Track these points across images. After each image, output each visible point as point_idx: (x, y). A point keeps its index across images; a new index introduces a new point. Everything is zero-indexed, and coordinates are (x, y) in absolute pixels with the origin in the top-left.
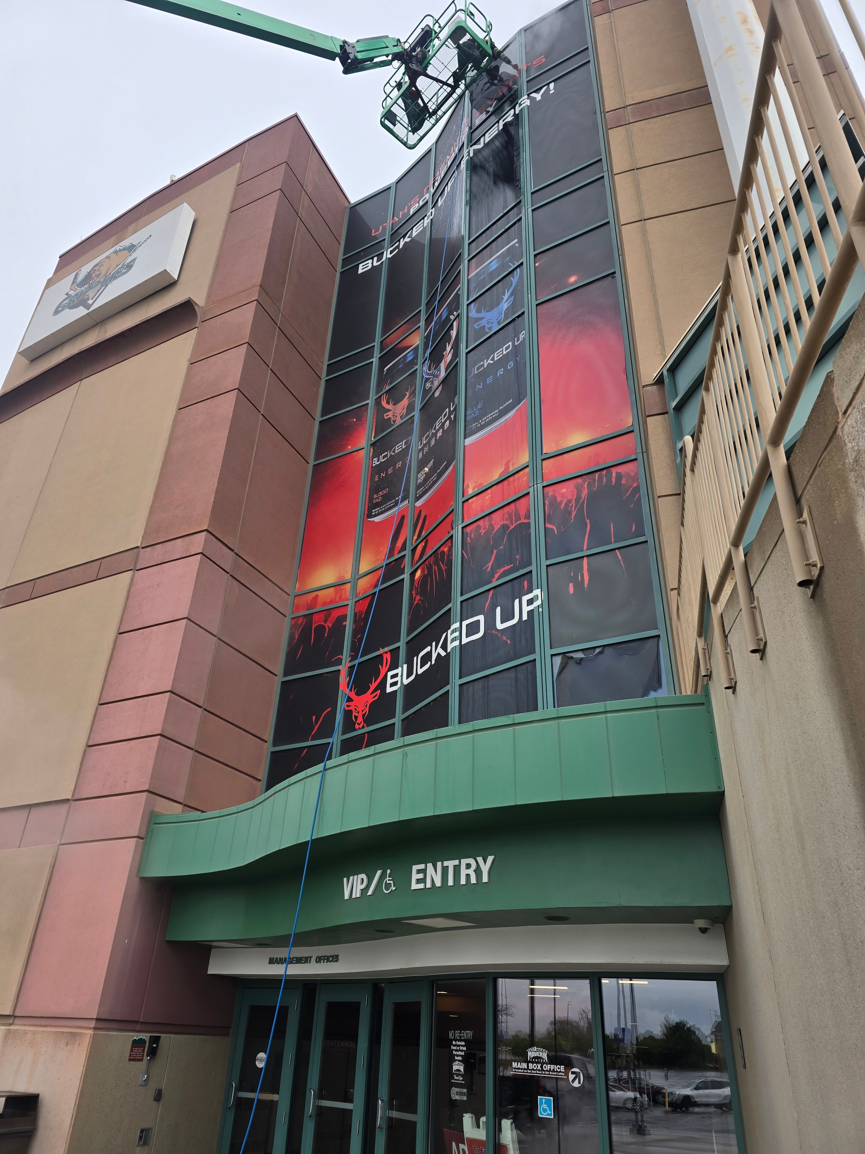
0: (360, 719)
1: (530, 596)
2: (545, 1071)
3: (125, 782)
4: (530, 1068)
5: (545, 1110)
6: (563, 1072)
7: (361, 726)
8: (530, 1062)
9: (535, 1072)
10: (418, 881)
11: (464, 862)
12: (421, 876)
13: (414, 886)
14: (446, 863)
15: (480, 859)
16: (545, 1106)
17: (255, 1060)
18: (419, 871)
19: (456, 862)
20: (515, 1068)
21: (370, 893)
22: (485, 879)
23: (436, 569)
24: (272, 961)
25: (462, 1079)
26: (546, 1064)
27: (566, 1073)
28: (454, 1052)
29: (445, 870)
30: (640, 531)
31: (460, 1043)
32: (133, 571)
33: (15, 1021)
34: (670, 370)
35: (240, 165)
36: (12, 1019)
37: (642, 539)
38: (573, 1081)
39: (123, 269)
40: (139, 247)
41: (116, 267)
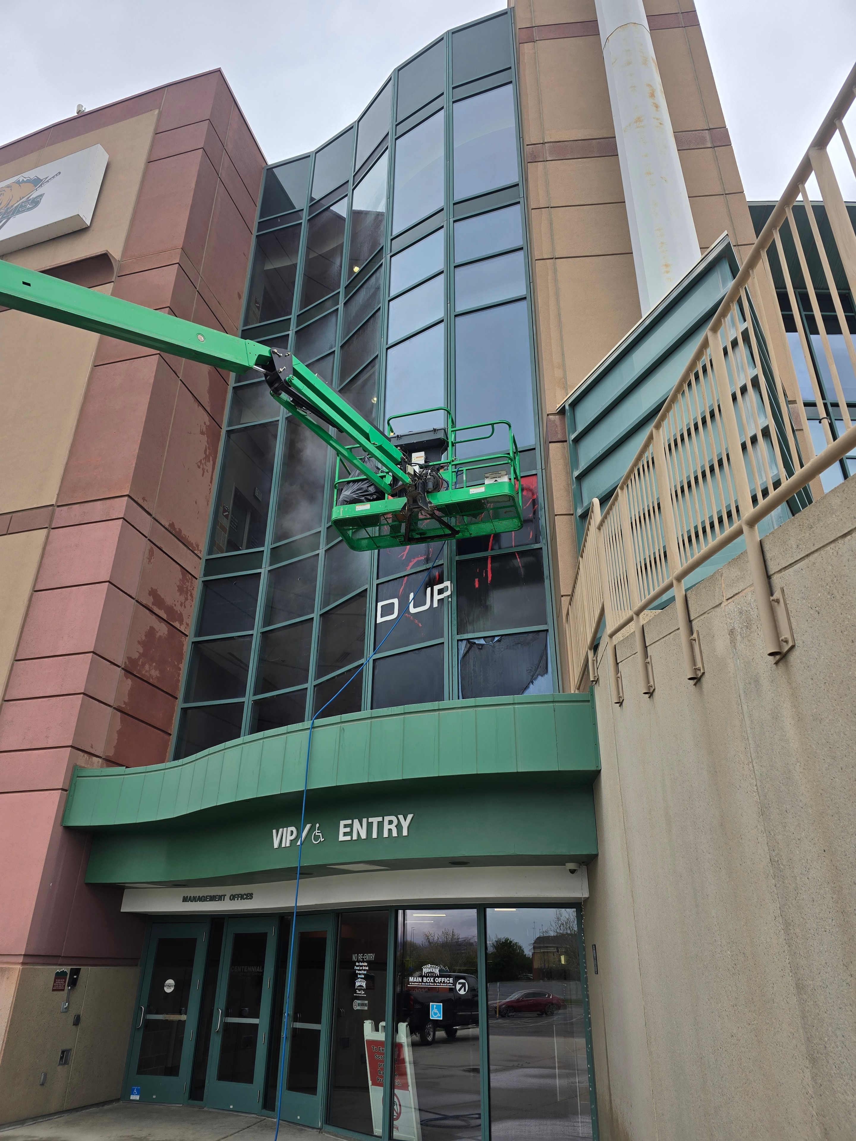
1: (440, 586)
2: (436, 983)
3: (46, 737)
4: (424, 981)
5: (435, 1014)
6: (452, 983)
8: (424, 976)
9: (429, 984)
10: (345, 834)
11: (387, 819)
12: (348, 830)
13: (342, 838)
14: (370, 820)
15: (401, 817)
16: (436, 1011)
17: (163, 986)
18: (346, 826)
19: (380, 819)
20: (411, 982)
21: (299, 843)
22: (405, 833)
24: (185, 899)
25: (364, 993)
26: (438, 977)
27: (454, 984)
28: (357, 971)
29: (370, 825)
30: (536, 540)
31: (363, 964)
32: (47, 530)
34: (571, 405)
35: (157, 112)
37: (537, 546)
38: (460, 990)
39: (28, 204)
40: (46, 182)
41: (19, 200)
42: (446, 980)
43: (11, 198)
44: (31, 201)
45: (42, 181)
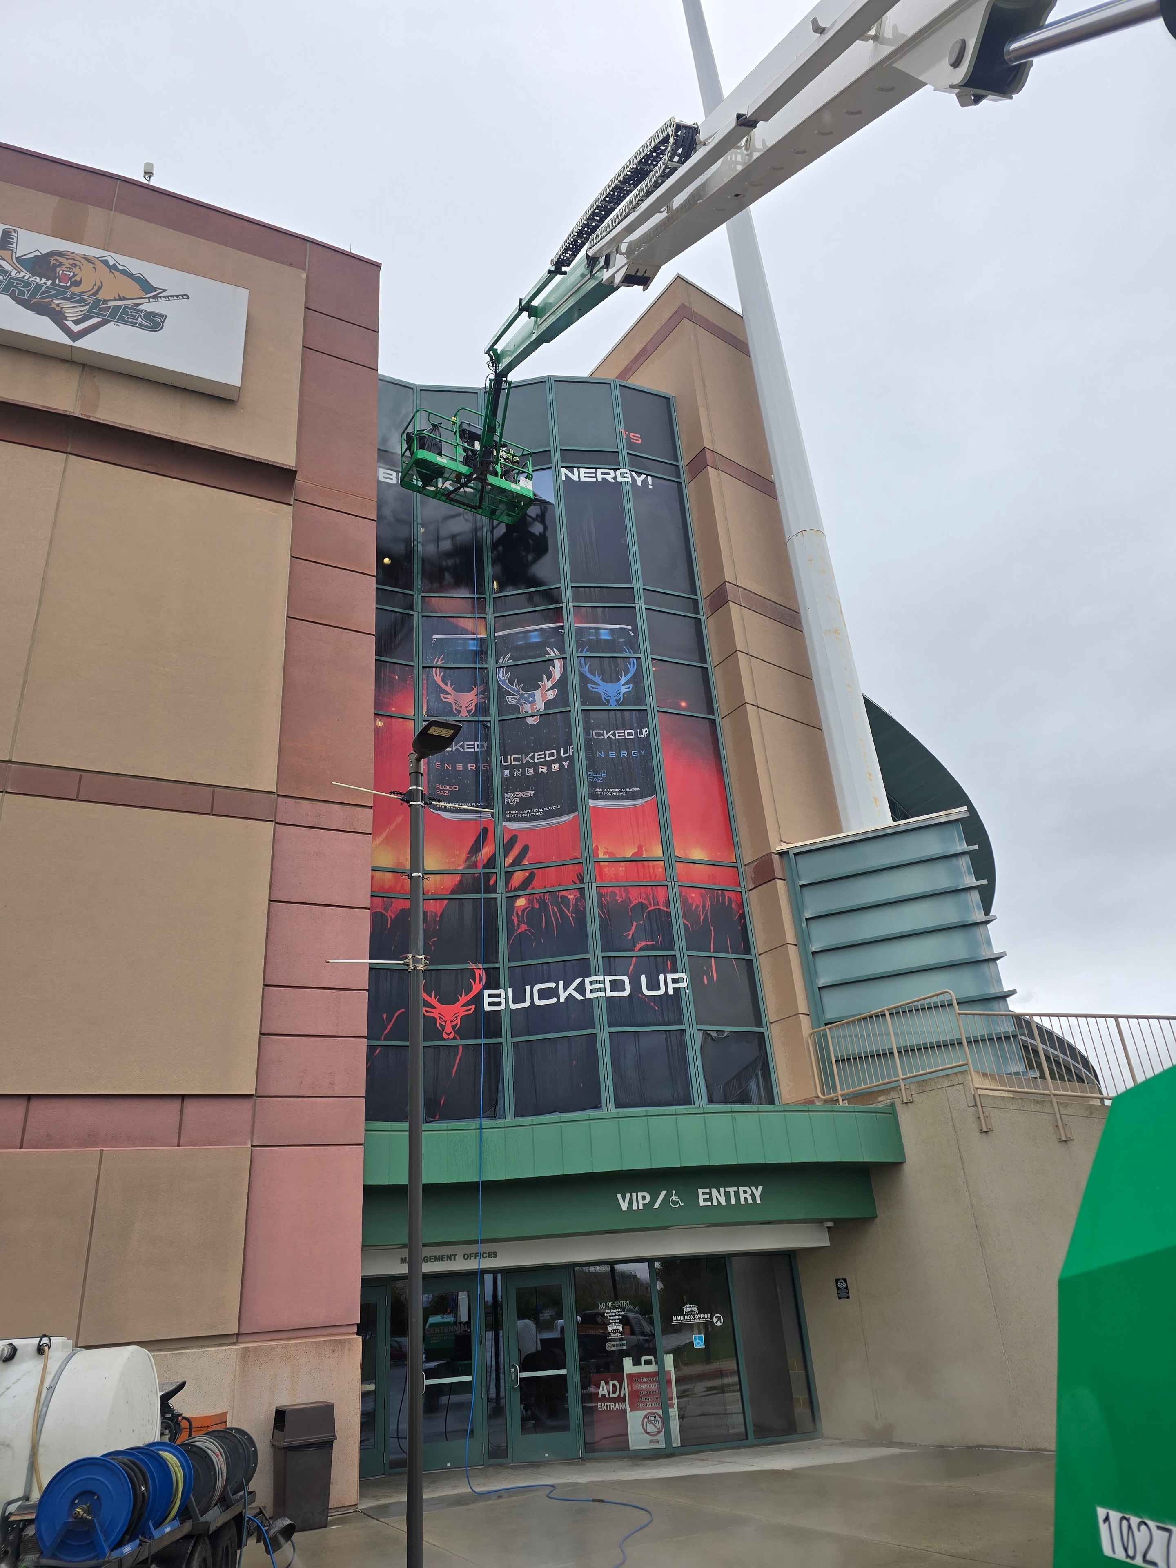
0: (449, 1029)
5: (698, 1344)
6: (709, 1318)
7: (451, 1036)
8: (685, 1315)
9: (690, 1320)
10: (705, 1200)
11: (741, 1189)
12: (707, 1197)
13: (702, 1203)
14: (727, 1189)
15: (753, 1188)
16: (698, 1341)
18: (704, 1194)
19: (736, 1189)
20: (674, 1320)
21: (656, 1206)
22: (758, 1201)
23: (556, 910)
25: (621, 1335)
26: (697, 1314)
27: (712, 1318)
28: (608, 1317)
29: (727, 1194)
30: (747, 950)
31: (615, 1310)
32: (273, 823)
33: (241, 1339)
34: (795, 854)
35: (304, 276)
36: (235, 1337)
37: (748, 957)
38: (716, 1323)
39: (137, 315)
40: (164, 297)
41: (117, 298)
42: (705, 1316)
43: (99, 284)
44: (142, 315)
45: (155, 289)
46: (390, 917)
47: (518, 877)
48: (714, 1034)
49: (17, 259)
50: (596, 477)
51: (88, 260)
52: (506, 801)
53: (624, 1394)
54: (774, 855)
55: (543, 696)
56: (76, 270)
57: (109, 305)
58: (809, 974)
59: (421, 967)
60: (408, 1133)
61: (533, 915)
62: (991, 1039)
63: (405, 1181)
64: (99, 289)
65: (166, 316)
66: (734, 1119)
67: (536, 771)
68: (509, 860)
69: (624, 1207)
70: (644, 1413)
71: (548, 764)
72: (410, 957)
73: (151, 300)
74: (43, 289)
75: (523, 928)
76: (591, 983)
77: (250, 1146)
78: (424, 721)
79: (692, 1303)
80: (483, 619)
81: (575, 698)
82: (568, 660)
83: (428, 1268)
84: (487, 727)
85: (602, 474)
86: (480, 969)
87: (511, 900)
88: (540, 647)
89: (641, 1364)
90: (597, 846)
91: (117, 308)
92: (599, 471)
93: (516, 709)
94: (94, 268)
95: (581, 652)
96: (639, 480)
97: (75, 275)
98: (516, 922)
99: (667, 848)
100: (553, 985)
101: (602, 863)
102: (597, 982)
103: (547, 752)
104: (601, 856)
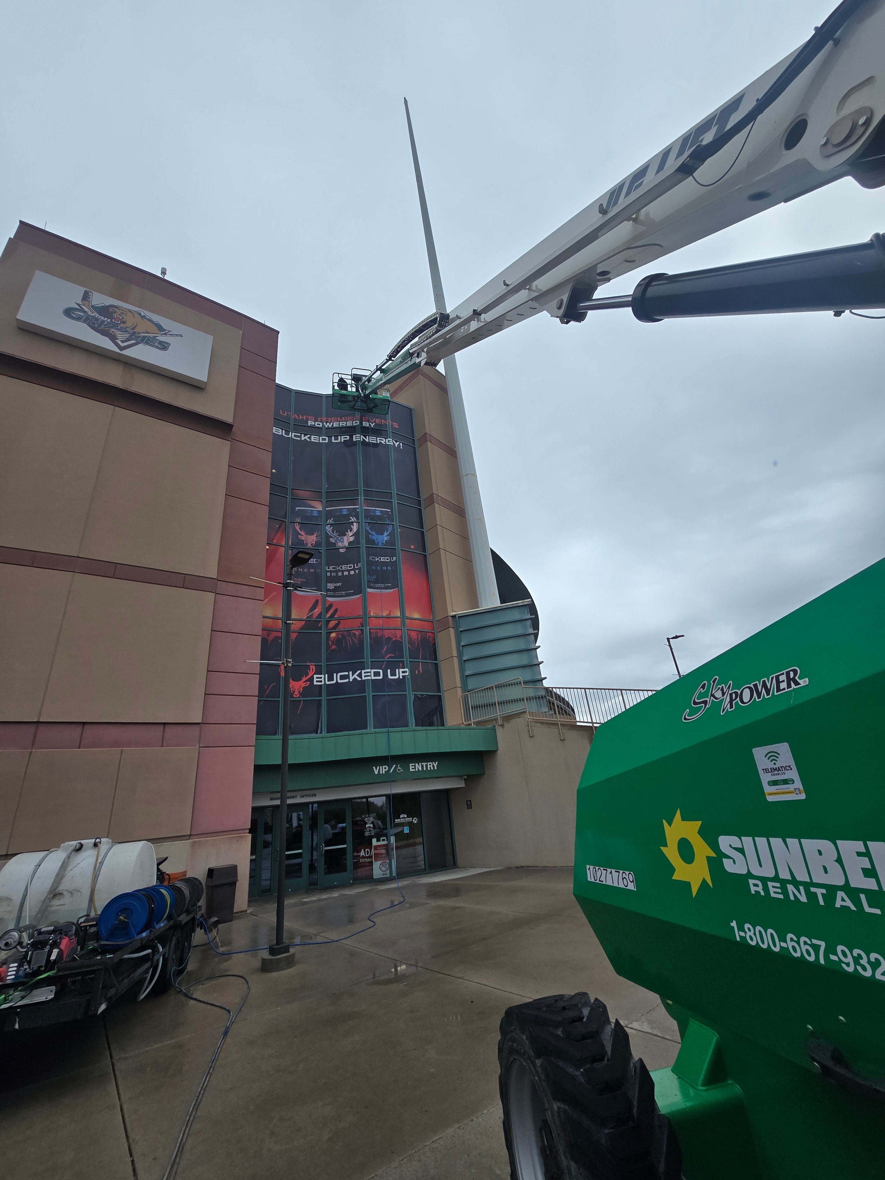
0: (297, 693)
1: (403, 670)
5: (406, 831)
7: (298, 696)
10: (412, 769)
11: (429, 763)
12: (414, 767)
13: (411, 770)
14: (422, 764)
15: (434, 763)
18: (412, 766)
19: (426, 763)
21: (391, 772)
22: (436, 768)
23: (350, 639)
24: (271, 799)
25: (372, 829)
26: (406, 818)
27: (412, 820)
28: (366, 821)
29: (422, 766)
30: (436, 659)
31: (370, 818)
32: (214, 593)
33: (191, 837)
34: (459, 617)
35: (241, 332)
36: (189, 836)
37: (436, 662)
38: (414, 821)
39: (155, 342)
40: (169, 334)
41: (145, 332)
42: (409, 819)
43: (135, 324)
44: (158, 342)
45: (165, 330)
46: (270, 640)
47: (332, 623)
48: (419, 696)
49: (92, 306)
50: (377, 441)
51: (130, 312)
52: (328, 587)
53: (372, 855)
54: (449, 617)
55: (348, 539)
56: (124, 316)
57: (140, 335)
58: (462, 670)
59: (290, 665)
60: (282, 741)
61: (338, 641)
62: (536, 698)
63: (279, 762)
64: (135, 327)
65: (170, 344)
66: (427, 733)
67: (343, 574)
68: (328, 615)
69: (376, 773)
70: (381, 862)
71: (349, 571)
72: (285, 660)
73: (163, 335)
74: (105, 323)
75: (334, 647)
76: (365, 673)
77: (198, 747)
78: (290, 547)
79: (404, 813)
80: (321, 502)
81: (363, 541)
82: (360, 523)
83: (289, 801)
84: (320, 552)
85: (380, 440)
86: (312, 665)
87: (329, 634)
88: (347, 517)
89: (380, 841)
90: (370, 610)
91: (145, 337)
92: (378, 439)
93: (334, 544)
94: (133, 316)
95: (366, 520)
96: (396, 444)
97: (123, 318)
98: (330, 644)
99: (403, 612)
100: (347, 673)
101: (372, 618)
102: (367, 672)
103: (348, 565)
104: (372, 615)
